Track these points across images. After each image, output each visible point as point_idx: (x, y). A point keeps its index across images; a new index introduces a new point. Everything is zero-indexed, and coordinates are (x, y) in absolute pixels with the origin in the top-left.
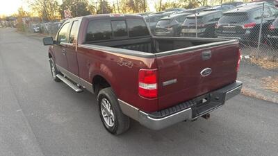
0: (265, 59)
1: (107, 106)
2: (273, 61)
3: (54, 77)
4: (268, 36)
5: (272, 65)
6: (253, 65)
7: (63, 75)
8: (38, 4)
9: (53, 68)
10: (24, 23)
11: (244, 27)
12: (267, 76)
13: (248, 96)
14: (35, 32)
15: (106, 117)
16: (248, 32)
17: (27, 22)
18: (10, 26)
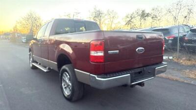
0: (184, 59)
1: (67, 78)
2: (189, 60)
3: (31, 65)
4: (184, 44)
5: (189, 63)
6: (175, 63)
7: (37, 63)
8: (27, 25)
9: (31, 59)
10: (16, 36)
11: (167, 39)
12: (186, 70)
13: (173, 80)
14: (23, 42)
15: (66, 88)
16: (170, 42)
17: (18, 36)
18: (6, 39)
